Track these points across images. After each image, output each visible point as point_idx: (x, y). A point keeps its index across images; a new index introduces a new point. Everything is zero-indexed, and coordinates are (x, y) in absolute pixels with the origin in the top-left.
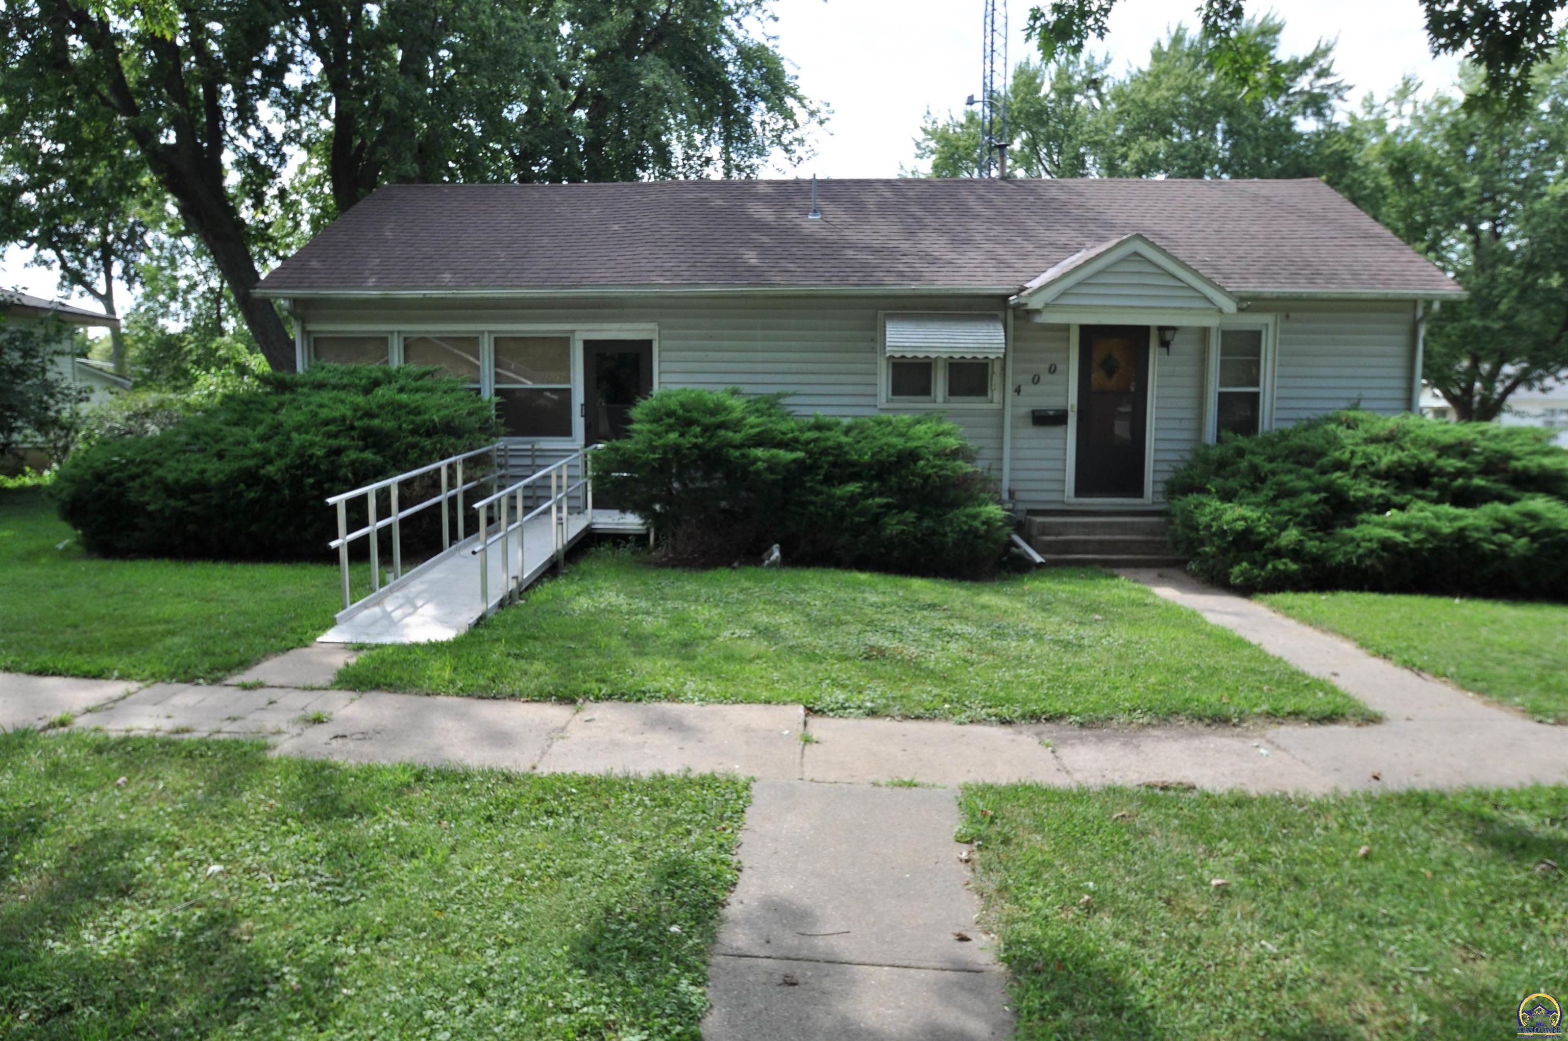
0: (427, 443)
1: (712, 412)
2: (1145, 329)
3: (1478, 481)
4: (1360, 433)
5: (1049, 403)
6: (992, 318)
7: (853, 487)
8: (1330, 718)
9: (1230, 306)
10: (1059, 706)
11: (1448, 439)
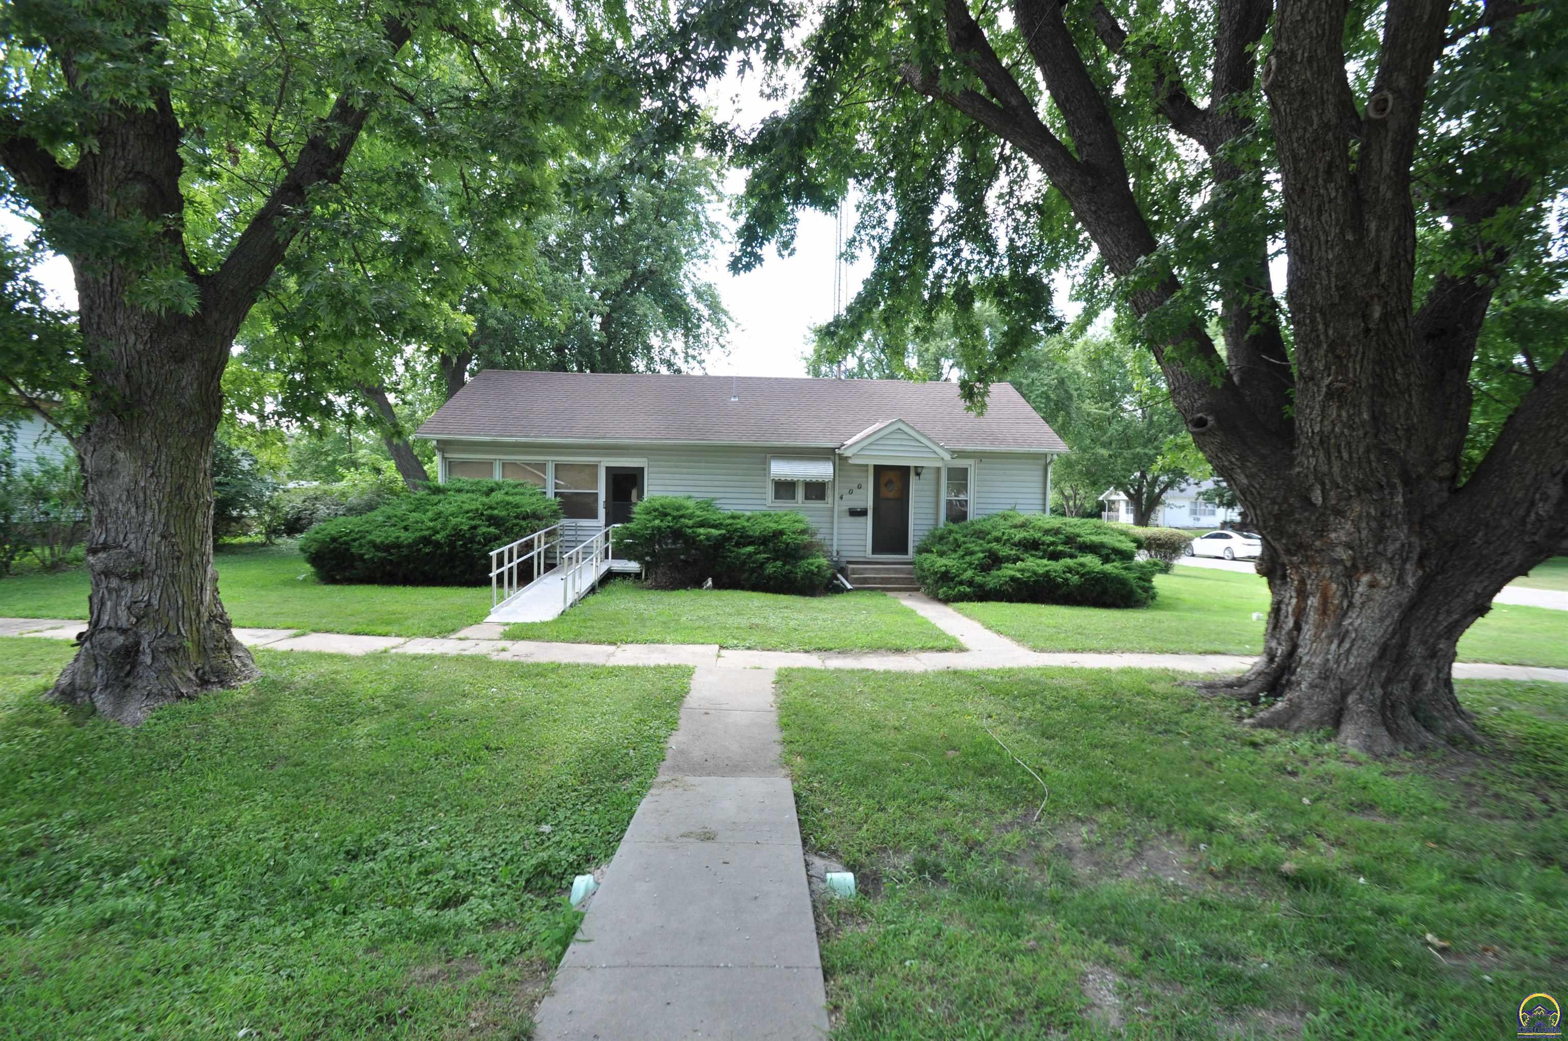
0: (523, 523)
1: (678, 509)
2: (908, 468)
3: (1060, 548)
4: (1009, 523)
5: (858, 505)
6: (828, 459)
7: (750, 549)
8: (945, 650)
9: (947, 457)
10: (831, 645)
11: (1047, 526)
